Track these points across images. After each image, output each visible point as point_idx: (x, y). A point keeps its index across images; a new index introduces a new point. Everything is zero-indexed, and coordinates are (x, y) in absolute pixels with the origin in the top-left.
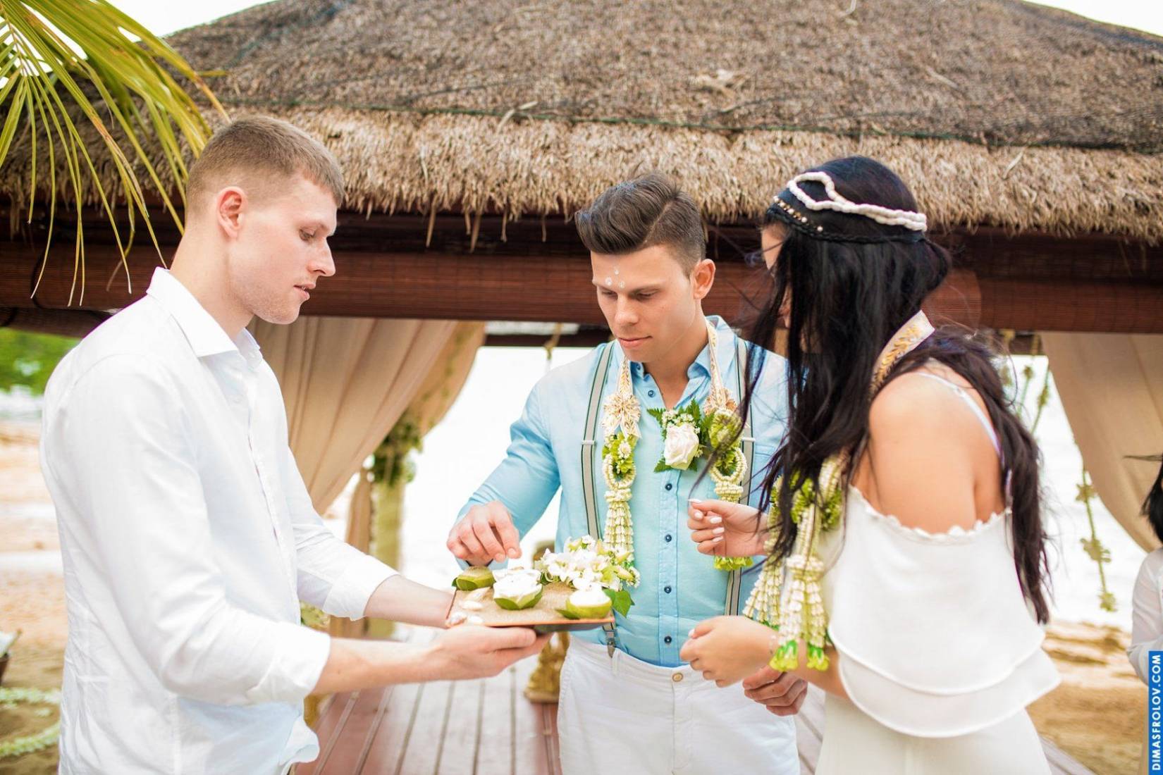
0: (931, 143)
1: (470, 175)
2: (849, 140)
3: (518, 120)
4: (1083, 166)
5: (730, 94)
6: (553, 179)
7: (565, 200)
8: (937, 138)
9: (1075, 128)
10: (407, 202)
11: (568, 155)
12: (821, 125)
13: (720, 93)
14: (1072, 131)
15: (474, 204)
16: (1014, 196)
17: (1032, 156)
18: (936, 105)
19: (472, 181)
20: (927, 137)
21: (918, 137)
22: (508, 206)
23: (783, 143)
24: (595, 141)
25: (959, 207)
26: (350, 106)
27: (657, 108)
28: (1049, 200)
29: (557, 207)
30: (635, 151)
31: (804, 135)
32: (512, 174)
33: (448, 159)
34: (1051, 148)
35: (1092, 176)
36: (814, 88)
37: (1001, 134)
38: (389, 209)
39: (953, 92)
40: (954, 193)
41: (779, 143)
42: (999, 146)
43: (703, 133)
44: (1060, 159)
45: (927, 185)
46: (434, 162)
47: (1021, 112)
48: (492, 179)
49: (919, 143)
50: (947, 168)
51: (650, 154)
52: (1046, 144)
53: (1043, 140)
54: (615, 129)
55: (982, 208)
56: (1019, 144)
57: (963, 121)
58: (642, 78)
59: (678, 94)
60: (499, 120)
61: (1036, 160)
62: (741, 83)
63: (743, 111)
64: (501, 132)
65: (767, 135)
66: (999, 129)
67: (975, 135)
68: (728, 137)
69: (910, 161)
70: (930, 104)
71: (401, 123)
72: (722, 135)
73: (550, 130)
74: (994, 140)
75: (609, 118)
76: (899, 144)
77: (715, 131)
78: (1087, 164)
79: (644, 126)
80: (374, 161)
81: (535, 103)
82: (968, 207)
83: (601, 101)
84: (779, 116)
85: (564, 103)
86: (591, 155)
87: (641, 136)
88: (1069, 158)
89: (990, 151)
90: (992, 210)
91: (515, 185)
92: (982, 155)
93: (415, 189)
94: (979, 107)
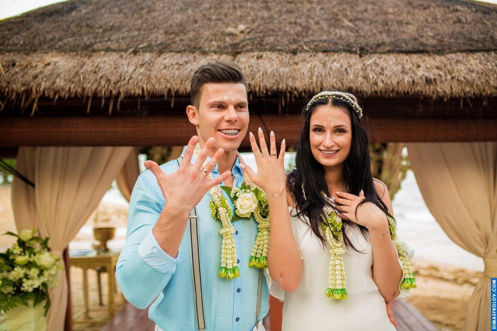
0: (331, 54)
1: (104, 78)
2: (291, 55)
3: (135, 52)
4: (405, 62)
5: (242, 36)
6: (141, 79)
7: (145, 89)
8: (335, 51)
9: (407, 44)
10: (72, 93)
11: (153, 68)
12: (279, 48)
13: (236, 35)
14: (404, 45)
15: (103, 93)
16: (366, 77)
17: (381, 58)
18: (341, 36)
19: (103, 82)
20: (329, 51)
21: (325, 51)
22: (119, 93)
23: (258, 58)
24: (166, 61)
25: (337, 84)
26: (61, 50)
27: (204, 44)
28: (383, 79)
29: (141, 92)
30: (185, 65)
31: (268, 53)
32: (122, 78)
33: (95, 72)
34: (391, 54)
35: (407, 67)
36: (285, 31)
37: (368, 48)
38: (65, 97)
39: (351, 30)
40: (336, 78)
41: (255, 57)
42: (366, 54)
43: (221, 54)
44: (394, 59)
45: (323, 74)
46: (87, 74)
47: (384, 38)
48: (112, 82)
49: (325, 54)
50: (336, 65)
51: (192, 65)
52: (389, 52)
53: (388, 50)
54: (179, 55)
55: (347, 84)
56: (375, 53)
57: (351, 43)
58: (202, 31)
59: (217, 37)
60: (125, 53)
61: (382, 60)
62: (248, 30)
63: (244, 43)
64: (126, 58)
65: (252, 54)
66: (367, 46)
67: (354, 49)
68: (234, 56)
69: (318, 63)
70: (338, 36)
71: (82, 57)
72: (230, 55)
73: (148, 56)
74: (363, 52)
75: (179, 50)
76: (315, 56)
77: (227, 53)
78: (407, 61)
79: (193, 53)
80: (62, 75)
81: (145, 44)
82: (341, 84)
83: (178, 42)
84: (260, 45)
85: (161, 44)
86: (162, 67)
87: (191, 57)
88: (399, 59)
89: (361, 56)
90: (352, 85)
91: (124, 83)
92: (355, 59)
93: (76, 87)
94: (363, 36)
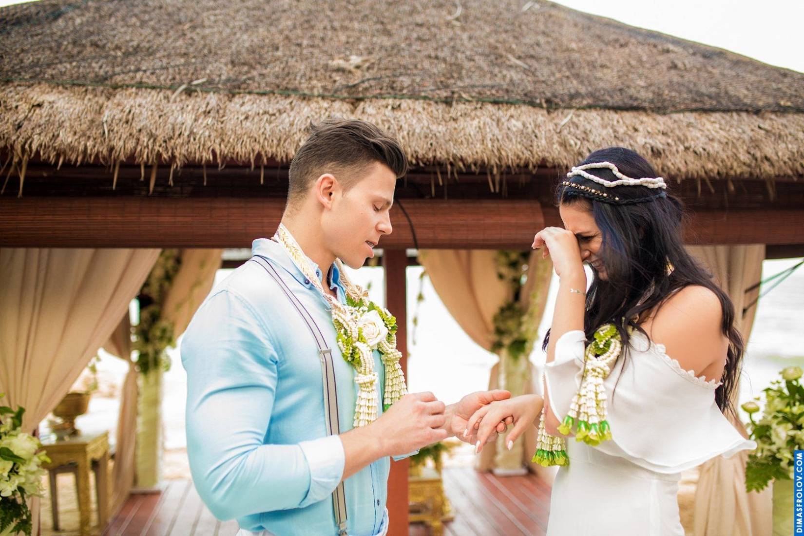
0: (505, 107)
1: (144, 133)
2: (444, 105)
3: (189, 92)
4: (615, 123)
5: (359, 73)
6: (209, 136)
7: (218, 152)
8: (509, 103)
9: (612, 97)
10: (90, 155)
11: (224, 118)
12: (423, 94)
13: (350, 72)
14: (608, 98)
15: (145, 156)
16: (564, 144)
17: (579, 116)
18: (511, 80)
19: (144, 139)
20: (502, 103)
21: (495, 103)
22: (173, 158)
23: (393, 108)
24: (246, 108)
25: (523, 153)
26: (56, 83)
27: (300, 83)
28: (590, 148)
29: (211, 158)
30: (277, 115)
31: (409, 102)
32: (177, 133)
33: (127, 122)
34: (593, 110)
35: (622, 130)
36: (423, 69)
37: (557, 100)
38: (76, 160)
39: (525, 71)
40: (520, 143)
41: (390, 108)
42: (556, 109)
43: (333, 101)
44: (599, 118)
45: (500, 137)
46: (114, 124)
47: (574, 85)
48: (160, 139)
49: (496, 107)
50: (516, 125)
51: (289, 116)
52: (590, 107)
53: (588, 103)
54: (265, 99)
55: (540, 154)
56: (570, 107)
57: (530, 92)
58: (292, 62)
59: (319, 73)
60: (173, 92)
61: (581, 119)
62: (367, 65)
63: (366, 85)
64: (175, 101)
65: (383, 102)
66: (556, 97)
67: (538, 101)
68: (353, 104)
69: (488, 120)
70: (508, 80)
71: (96, 96)
72: (348, 103)
73: (213, 99)
74: (551, 105)
75: (262, 91)
76: (481, 108)
77: (343, 100)
78: (618, 122)
79: (288, 96)
80: (67, 124)
81: (204, 80)
82: (529, 153)
83: (257, 79)
84: (392, 88)
85: (228, 80)
86: (243, 117)
87: (284, 103)
88: (606, 118)
89: (549, 112)
90: (547, 155)
91: (180, 141)
92: (542, 115)
93: (97, 146)
94: (543, 82)
